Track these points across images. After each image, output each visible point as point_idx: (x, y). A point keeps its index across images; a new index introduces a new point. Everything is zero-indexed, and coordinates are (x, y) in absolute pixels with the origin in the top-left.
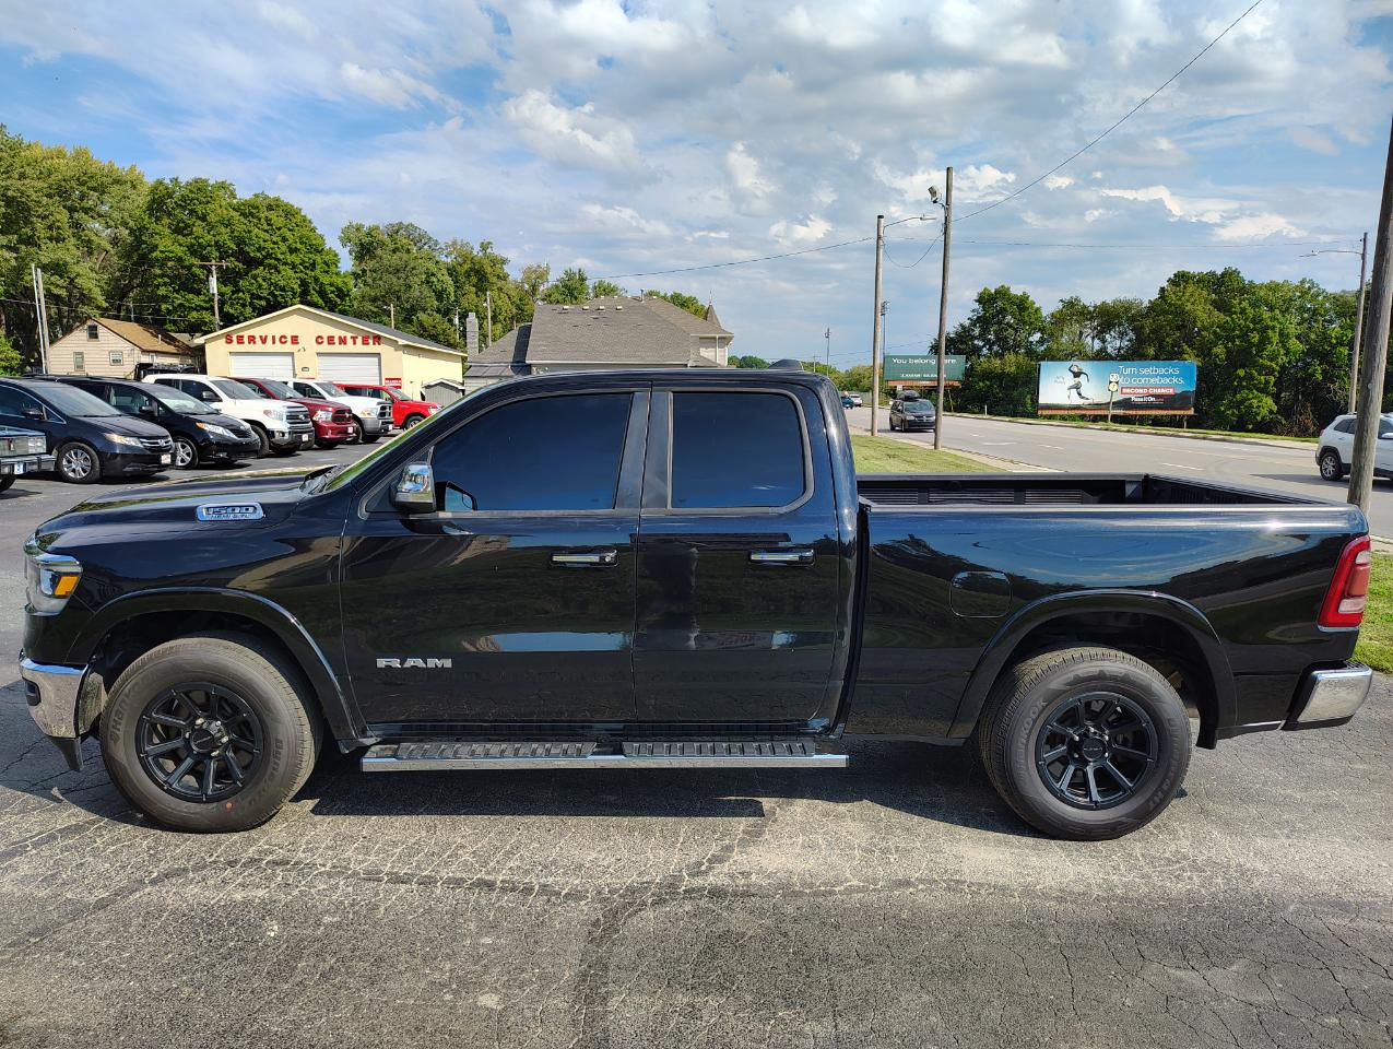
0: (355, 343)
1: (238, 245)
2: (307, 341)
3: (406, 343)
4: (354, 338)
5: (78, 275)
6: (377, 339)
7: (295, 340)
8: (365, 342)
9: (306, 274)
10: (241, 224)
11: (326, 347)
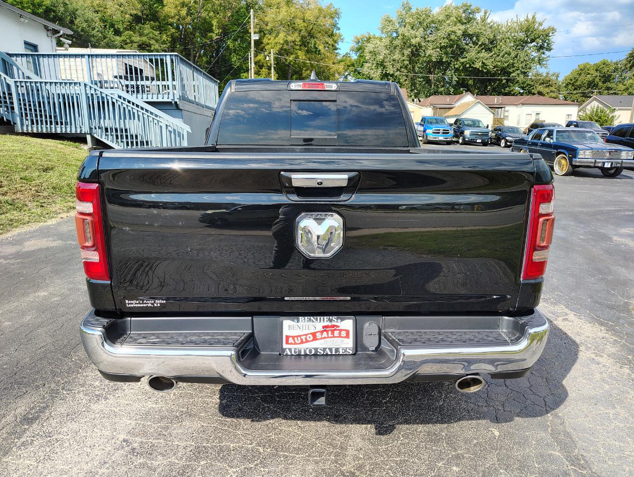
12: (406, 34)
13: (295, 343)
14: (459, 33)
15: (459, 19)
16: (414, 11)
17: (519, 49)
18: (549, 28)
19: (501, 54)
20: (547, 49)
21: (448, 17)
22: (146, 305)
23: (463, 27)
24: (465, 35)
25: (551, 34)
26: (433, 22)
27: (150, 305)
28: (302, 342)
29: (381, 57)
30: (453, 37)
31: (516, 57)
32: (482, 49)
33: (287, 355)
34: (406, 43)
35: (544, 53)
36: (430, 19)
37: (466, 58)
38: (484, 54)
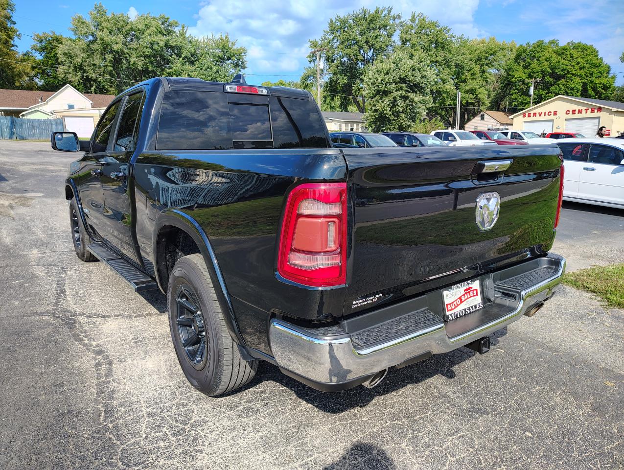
0: (586, 112)
1: (552, 69)
2: (562, 114)
3: (617, 110)
4: (586, 110)
5: (480, 93)
6: (600, 109)
7: (555, 113)
8: (592, 111)
9: (587, 80)
10: (555, 59)
11: (571, 116)
12: (106, 39)
13: (452, 309)
14: (162, 44)
15: (159, 30)
16: (109, 15)
17: (219, 65)
18: (241, 49)
19: (204, 68)
20: (241, 67)
21: (148, 26)
22: (367, 302)
23: (164, 38)
24: (167, 46)
25: (243, 54)
26: (132, 29)
27: (370, 301)
28: (455, 307)
29: (79, 61)
30: (155, 47)
31: (218, 72)
32: (185, 62)
33: (450, 320)
34: (106, 48)
35: (240, 71)
36: (128, 27)
37: (172, 68)
38: (188, 67)
